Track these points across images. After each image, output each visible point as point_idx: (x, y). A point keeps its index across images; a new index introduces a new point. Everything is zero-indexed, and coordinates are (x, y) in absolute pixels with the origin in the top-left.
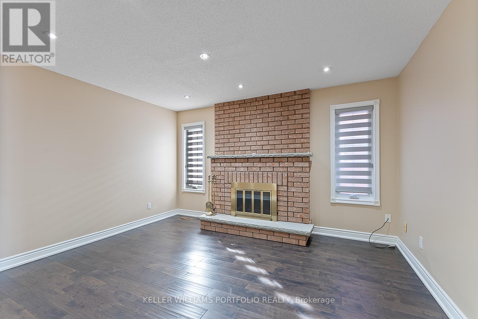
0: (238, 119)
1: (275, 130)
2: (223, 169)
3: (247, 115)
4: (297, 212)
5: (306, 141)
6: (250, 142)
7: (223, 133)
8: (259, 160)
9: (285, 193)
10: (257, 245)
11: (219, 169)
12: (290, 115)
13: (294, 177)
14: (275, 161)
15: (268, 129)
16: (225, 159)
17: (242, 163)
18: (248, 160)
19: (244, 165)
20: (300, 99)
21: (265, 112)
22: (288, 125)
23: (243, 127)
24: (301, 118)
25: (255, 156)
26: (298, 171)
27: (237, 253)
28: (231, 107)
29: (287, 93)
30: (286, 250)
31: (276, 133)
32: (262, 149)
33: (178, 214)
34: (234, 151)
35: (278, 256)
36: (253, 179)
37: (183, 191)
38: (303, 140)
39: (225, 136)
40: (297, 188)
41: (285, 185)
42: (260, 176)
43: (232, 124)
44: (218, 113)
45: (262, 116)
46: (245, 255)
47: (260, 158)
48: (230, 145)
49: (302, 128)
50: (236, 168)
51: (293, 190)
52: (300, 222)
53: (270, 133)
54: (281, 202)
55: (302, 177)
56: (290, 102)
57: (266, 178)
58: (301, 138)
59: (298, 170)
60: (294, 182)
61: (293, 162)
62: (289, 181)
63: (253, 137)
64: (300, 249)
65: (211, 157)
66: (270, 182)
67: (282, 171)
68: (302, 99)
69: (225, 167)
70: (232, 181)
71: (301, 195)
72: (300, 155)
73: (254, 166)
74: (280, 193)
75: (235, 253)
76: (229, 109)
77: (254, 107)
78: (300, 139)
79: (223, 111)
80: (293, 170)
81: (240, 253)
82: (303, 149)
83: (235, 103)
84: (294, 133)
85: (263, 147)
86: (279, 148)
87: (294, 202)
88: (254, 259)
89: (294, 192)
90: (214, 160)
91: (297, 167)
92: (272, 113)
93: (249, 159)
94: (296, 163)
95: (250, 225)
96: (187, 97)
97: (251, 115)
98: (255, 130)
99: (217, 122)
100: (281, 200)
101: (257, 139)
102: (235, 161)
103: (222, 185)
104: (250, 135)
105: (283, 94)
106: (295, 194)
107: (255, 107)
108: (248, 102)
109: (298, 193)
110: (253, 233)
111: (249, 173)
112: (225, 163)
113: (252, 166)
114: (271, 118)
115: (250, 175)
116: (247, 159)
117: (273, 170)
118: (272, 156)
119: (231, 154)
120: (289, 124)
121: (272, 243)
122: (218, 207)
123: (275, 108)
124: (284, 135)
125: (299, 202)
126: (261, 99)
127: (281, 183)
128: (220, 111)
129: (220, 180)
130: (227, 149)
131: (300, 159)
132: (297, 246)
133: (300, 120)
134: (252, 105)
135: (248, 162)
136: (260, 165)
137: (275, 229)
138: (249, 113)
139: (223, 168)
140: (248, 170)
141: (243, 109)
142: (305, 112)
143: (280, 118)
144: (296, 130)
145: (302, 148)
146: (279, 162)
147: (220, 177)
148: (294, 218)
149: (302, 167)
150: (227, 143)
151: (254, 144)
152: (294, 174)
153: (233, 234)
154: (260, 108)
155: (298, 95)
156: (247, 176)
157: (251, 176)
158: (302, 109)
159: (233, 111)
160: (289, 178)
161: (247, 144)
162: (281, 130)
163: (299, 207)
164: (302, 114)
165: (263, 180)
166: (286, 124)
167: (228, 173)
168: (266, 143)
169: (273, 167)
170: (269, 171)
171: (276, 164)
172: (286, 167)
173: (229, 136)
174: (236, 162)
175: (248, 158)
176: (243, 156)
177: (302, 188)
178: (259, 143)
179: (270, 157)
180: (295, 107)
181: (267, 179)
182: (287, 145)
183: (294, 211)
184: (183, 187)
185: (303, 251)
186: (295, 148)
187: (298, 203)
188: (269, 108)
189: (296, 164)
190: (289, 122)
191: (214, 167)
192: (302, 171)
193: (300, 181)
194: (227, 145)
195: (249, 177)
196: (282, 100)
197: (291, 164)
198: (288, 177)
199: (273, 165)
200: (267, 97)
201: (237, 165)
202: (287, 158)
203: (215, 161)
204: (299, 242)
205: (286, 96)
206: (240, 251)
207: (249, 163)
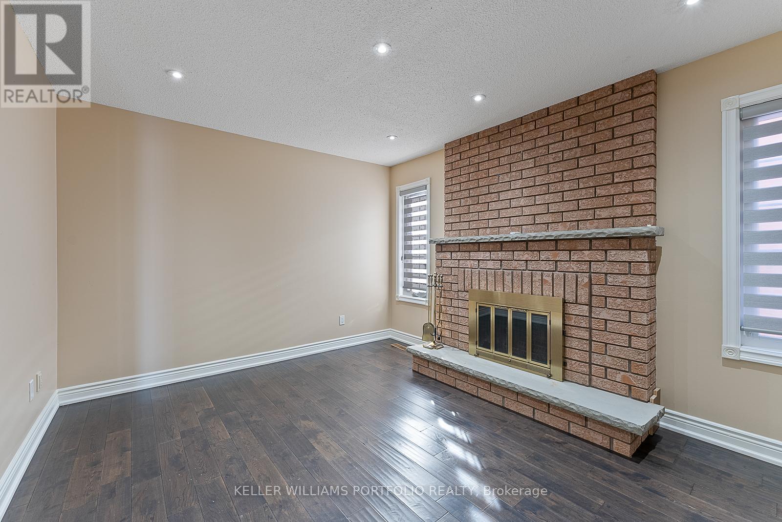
0: (486, 165)
1: (563, 181)
2: (455, 264)
3: (502, 155)
4: (615, 369)
5: (644, 198)
6: (509, 210)
7: (459, 195)
8: (525, 245)
9: (582, 321)
10: (505, 427)
11: (449, 263)
12: (601, 142)
13: (606, 284)
14: (560, 247)
15: (547, 179)
16: (459, 244)
17: (490, 251)
18: (502, 245)
19: (494, 255)
20: (627, 101)
21: (541, 144)
22: (595, 165)
23: (495, 180)
24: (628, 145)
25: (516, 238)
26: (617, 271)
27: (454, 436)
28: (473, 145)
29: (592, 93)
30: (570, 456)
31: (566, 186)
32: (534, 222)
33: (390, 336)
34: (478, 229)
35: (543, 467)
36: (512, 285)
37: (397, 299)
38: (633, 198)
39: (462, 200)
40: (615, 312)
41: (583, 302)
42: (527, 279)
43: (475, 178)
44: (450, 160)
45: (533, 154)
46: (469, 443)
47: (527, 242)
48: (471, 217)
49: (633, 168)
50: (479, 262)
51: (604, 314)
52: (624, 393)
53: (552, 188)
54: (573, 339)
55: (630, 287)
56: (601, 112)
57: (538, 284)
58: (629, 193)
59: (617, 268)
60: (606, 297)
61: (606, 251)
62: (594, 294)
63: (515, 200)
64: (612, 462)
65: (435, 242)
66: (547, 292)
67: (575, 269)
68: (633, 98)
69: (459, 260)
70: (472, 288)
71: (625, 328)
72: (624, 234)
73: (515, 258)
74: (571, 320)
75: (451, 435)
76: (470, 149)
77: (516, 137)
78: (626, 196)
79: (459, 155)
80: (605, 268)
81: (460, 437)
82: (634, 218)
83: (481, 136)
84: (610, 181)
85: (536, 219)
86: (571, 219)
87: (606, 344)
88: (484, 459)
89: (606, 320)
90: (441, 247)
91: (615, 262)
92: (557, 144)
93: (504, 244)
94: (614, 252)
95: (497, 380)
96: (392, 138)
97: (511, 154)
98: (519, 184)
99: (449, 176)
100: (573, 336)
101: (522, 202)
102: (476, 248)
103: (453, 293)
104: (509, 195)
105: (582, 98)
106: (611, 326)
107: (520, 137)
108: (506, 128)
109: (618, 325)
110: (504, 397)
111: (503, 273)
112: (459, 251)
113: (510, 257)
114: (554, 154)
115: (506, 276)
116: (500, 245)
117: (556, 266)
118: (553, 236)
119: (471, 235)
120: (597, 163)
121: (541, 429)
122: (447, 334)
123: (563, 131)
124: (584, 191)
125: (621, 344)
126: (532, 118)
127: (575, 298)
128: (454, 156)
129: (451, 283)
130: (465, 226)
131: (624, 242)
132: (606, 453)
133: (628, 149)
134: (513, 134)
135: (502, 251)
136: (526, 256)
137: (551, 399)
138: (507, 151)
139: (456, 261)
140: (501, 265)
141: (495, 145)
142: (640, 129)
143: (576, 153)
144: (616, 174)
145: (632, 216)
146: (570, 251)
147: (450, 279)
148: (606, 380)
149: (630, 263)
150: (465, 215)
151: (517, 214)
152: (606, 279)
153: (465, 390)
154: (531, 137)
155: (622, 91)
156: (499, 278)
157: (508, 278)
158: (633, 122)
159: (476, 152)
160: (595, 287)
161: (503, 213)
162: (578, 179)
163: (619, 356)
164: (632, 135)
165: (532, 289)
166: (590, 164)
167: (464, 271)
168: (543, 209)
169: (556, 261)
170: (546, 269)
171: (563, 255)
172: (587, 261)
173: (470, 201)
174: (479, 251)
175: (502, 243)
176: (492, 238)
177: (630, 312)
178: (527, 211)
179: (548, 238)
180: (614, 122)
181: (542, 287)
182: (591, 212)
183: (608, 365)
184: (398, 293)
185: (616, 470)
186: (613, 218)
187: (618, 348)
188: (549, 134)
189: (613, 255)
190: (596, 160)
191: (441, 260)
192: (630, 271)
193: (624, 295)
194: (465, 218)
195: (503, 280)
196: (581, 111)
197: (599, 255)
198: (591, 284)
199: (556, 256)
200: (545, 112)
201: (481, 255)
202: (588, 241)
203: (443, 249)
204: (611, 443)
205: (589, 101)
206: (463, 432)
207: (504, 253)
